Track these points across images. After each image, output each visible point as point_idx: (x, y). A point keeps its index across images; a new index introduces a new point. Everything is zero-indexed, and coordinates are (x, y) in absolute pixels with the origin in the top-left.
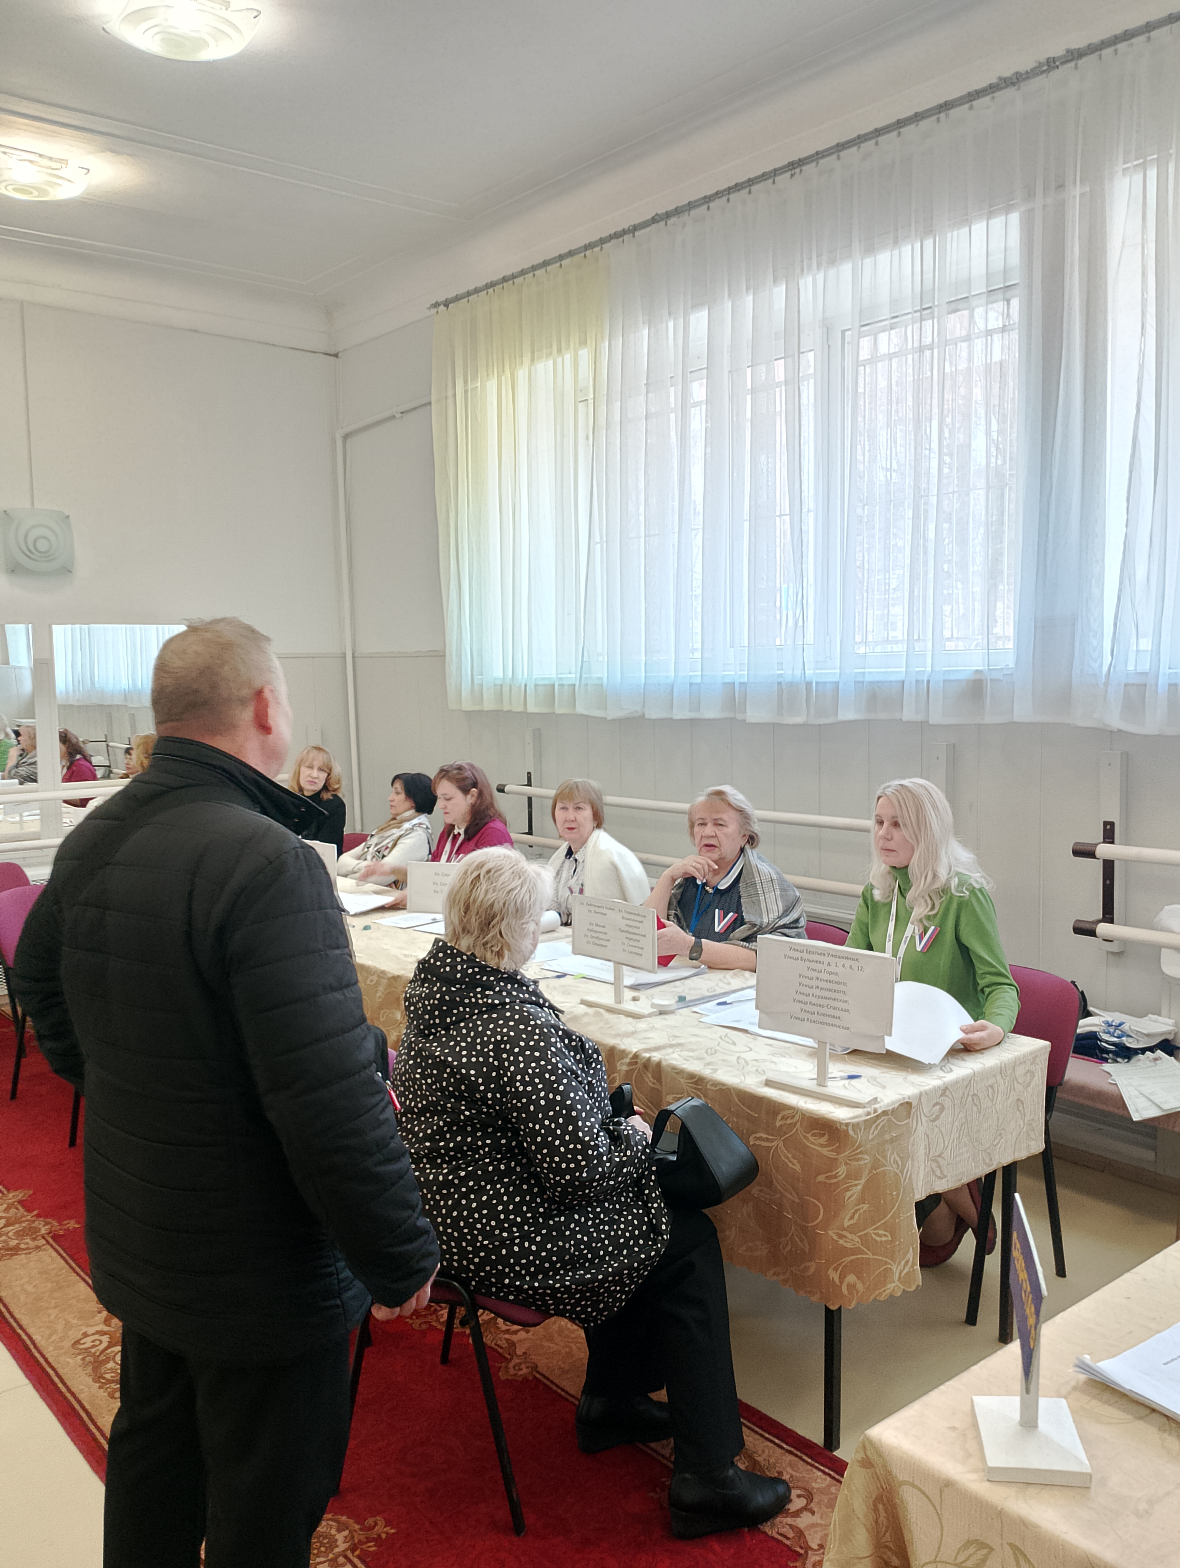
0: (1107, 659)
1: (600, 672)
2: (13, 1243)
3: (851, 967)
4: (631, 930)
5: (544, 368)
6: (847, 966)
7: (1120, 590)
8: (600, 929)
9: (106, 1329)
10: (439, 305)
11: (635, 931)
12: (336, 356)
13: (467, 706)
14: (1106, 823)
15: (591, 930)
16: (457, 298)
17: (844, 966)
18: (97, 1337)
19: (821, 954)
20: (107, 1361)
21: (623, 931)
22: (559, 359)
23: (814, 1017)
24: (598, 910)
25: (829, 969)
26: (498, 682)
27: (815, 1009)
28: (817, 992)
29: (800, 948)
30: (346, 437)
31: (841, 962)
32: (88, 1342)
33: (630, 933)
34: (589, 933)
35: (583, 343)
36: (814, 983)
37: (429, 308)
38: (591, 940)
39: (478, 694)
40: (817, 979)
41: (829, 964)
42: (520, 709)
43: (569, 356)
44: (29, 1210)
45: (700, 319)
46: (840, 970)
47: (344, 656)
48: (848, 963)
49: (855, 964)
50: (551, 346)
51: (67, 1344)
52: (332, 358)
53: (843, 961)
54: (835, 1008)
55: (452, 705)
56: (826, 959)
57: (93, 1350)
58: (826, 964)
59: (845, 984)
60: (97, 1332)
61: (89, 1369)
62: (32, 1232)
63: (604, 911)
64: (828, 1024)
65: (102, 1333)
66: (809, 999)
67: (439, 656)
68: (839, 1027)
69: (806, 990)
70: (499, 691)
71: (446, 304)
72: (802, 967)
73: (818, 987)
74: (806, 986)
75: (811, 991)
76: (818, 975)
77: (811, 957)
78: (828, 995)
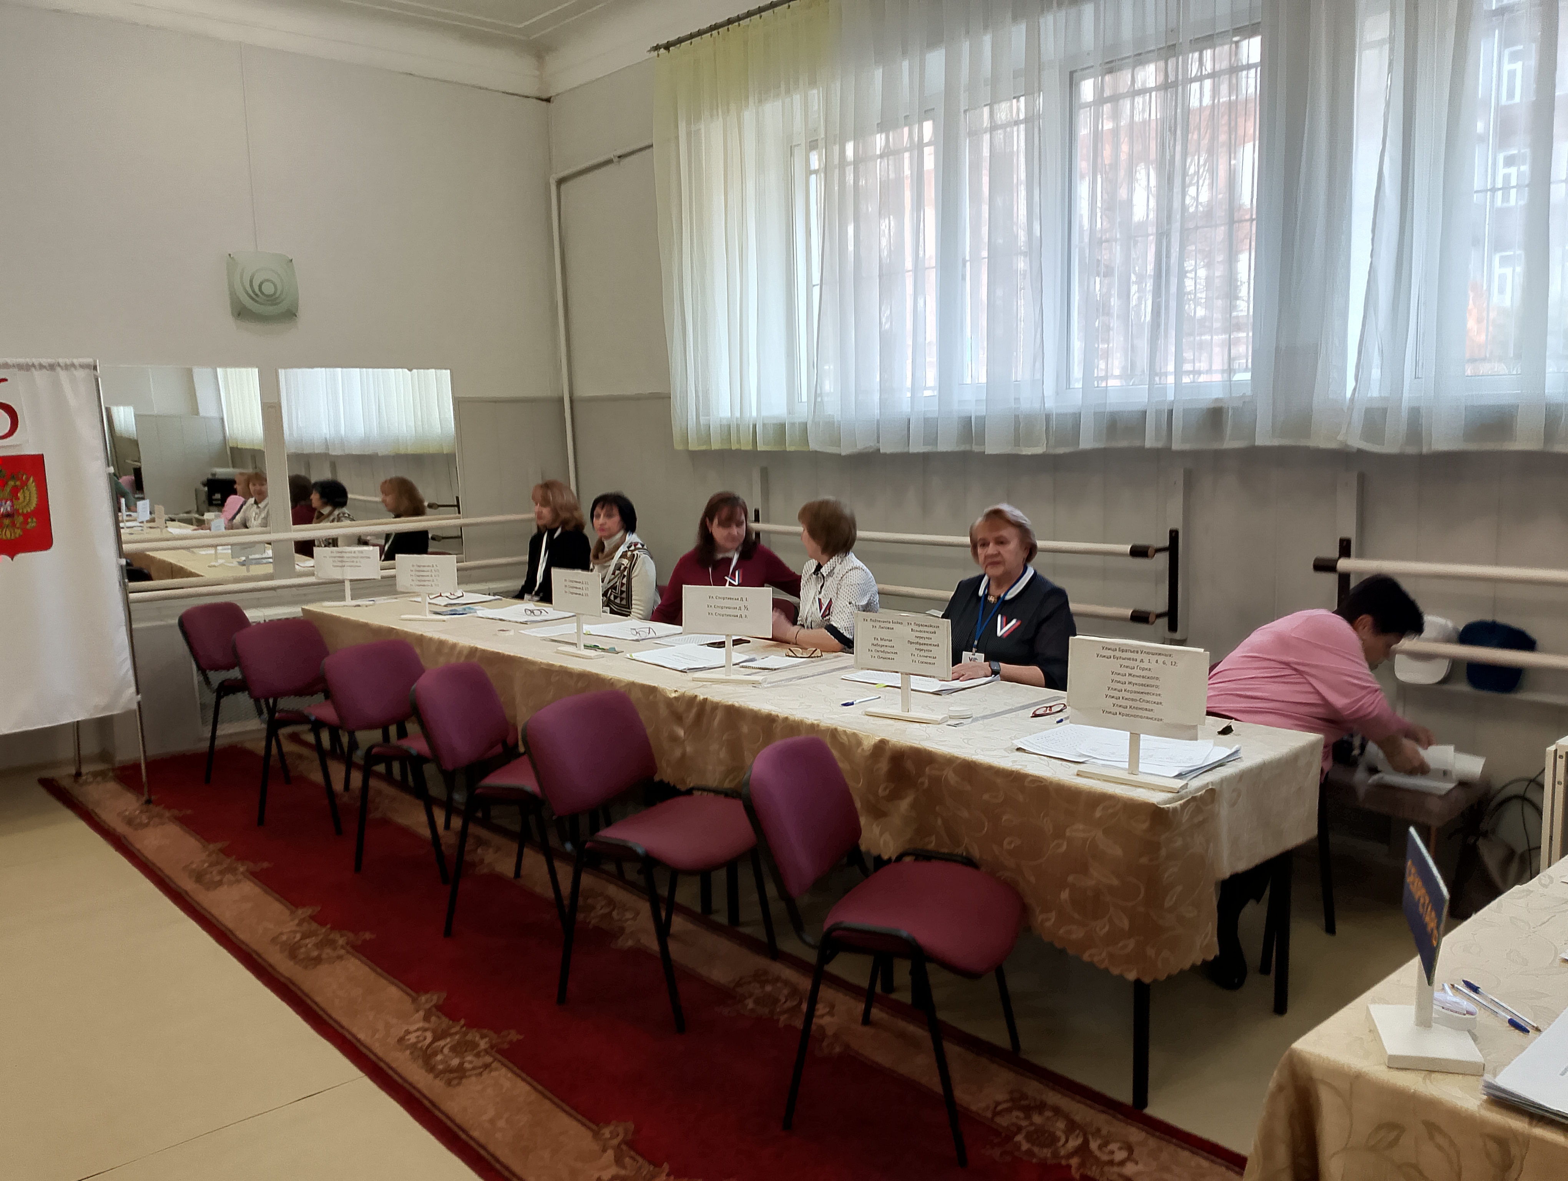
0: (1350, 384)
1: (832, 408)
2: (315, 953)
3: (1164, 663)
4: (922, 641)
5: (772, 110)
6: (1161, 661)
7: (1365, 317)
8: (887, 643)
9: (427, 1025)
10: (660, 48)
11: (927, 641)
12: (548, 100)
13: (693, 446)
14: (1342, 541)
15: (877, 645)
16: (680, 41)
17: (1157, 661)
18: (419, 1033)
19: (1134, 652)
20: (435, 1054)
21: (911, 643)
22: (788, 100)
23: (1128, 711)
24: (882, 625)
25: (1142, 665)
26: (725, 422)
27: (1129, 703)
28: (1129, 687)
29: (1113, 647)
30: (561, 182)
31: (1154, 658)
32: (412, 1038)
33: (920, 644)
34: (873, 648)
35: (813, 83)
36: (1128, 679)
37: (650, 51)
38: (876, 654)
39: (706, 435)
40: (1130, 675)
41: (1142, 661)
42: (750, 447)
43: (798, 96)
44: (322, 924)
45: (936, 60)
46: (1153, 665)
47: (561, 400)
48: (1161, 659)
49: (1168, 660)
50: (780, 87)
51: (392, 1041)
52: (544, 103)
53: (1156, 657)
54: (1148, 702)
55: (678, 446)
56: (1139, 657)
57: (420, 1045)
58: (1139, 660)
59: (1158, 679)
60: (418, 1030)
61: (420, 1062)
62: (332, 943)
63: (890, 626)
64: (1141, 717)
65: (425, 1030)
66: (1120, 694)
67: (664, 399)
68: (1152, 718)
69: (1119, 686)
70: (727, 430)
71: (667, 47)
72: (1114, 665)
73: (1130, 683)
74: (1119, 682)
75: (1123, 687)
76: (1131, 671)
77: (1124, 655)
78: (1142, 689)
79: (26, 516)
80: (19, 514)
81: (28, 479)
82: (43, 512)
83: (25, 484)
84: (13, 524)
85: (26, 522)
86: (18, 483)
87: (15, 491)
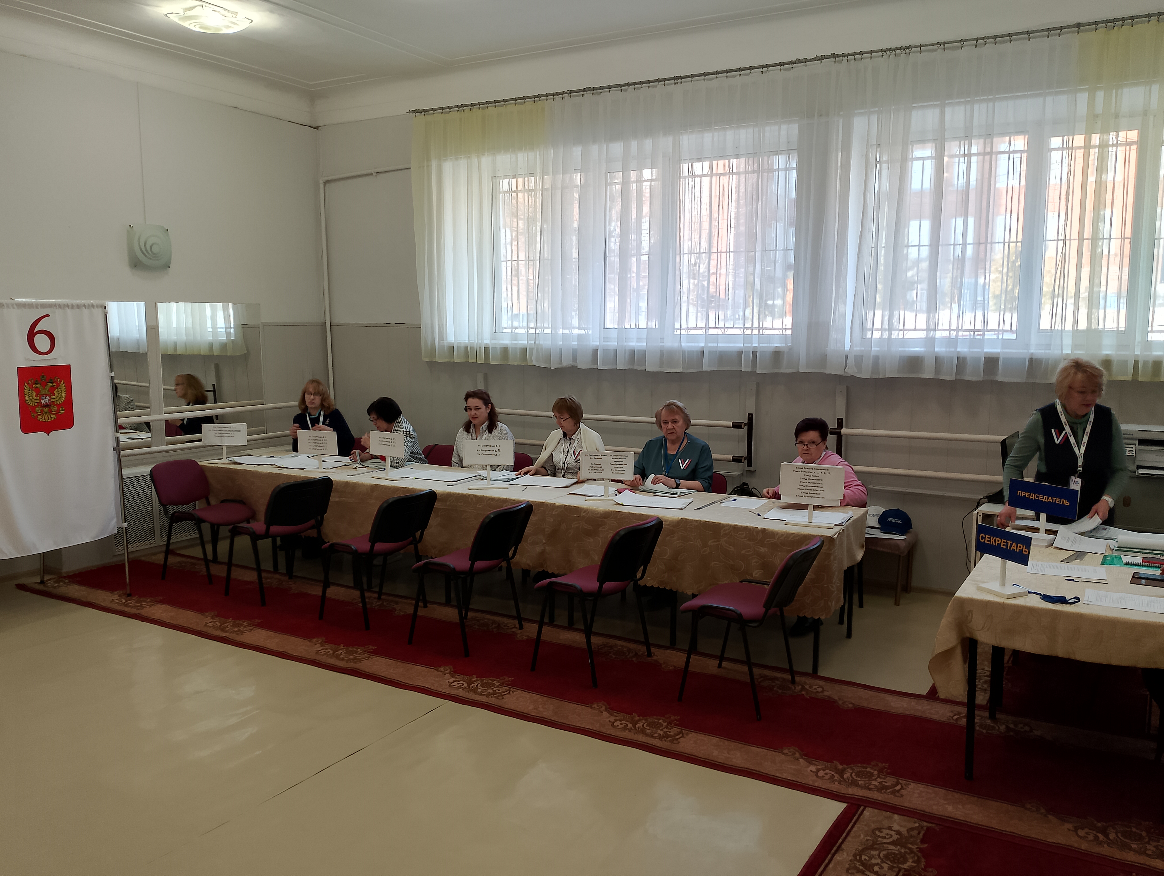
3: (825, 473)
4: (618, 463)
6: (823, 473)
10: (417, 112)
11: (620, 463)
12: (317, 128)
13: (439, 359)
17: (821, 473)
21: (612, 465)
23: (808, 495)
25: (815, 475)
27: (808, 491)
28: (809, 484)
29: (801, 467)
30: (326, 182)
36: (808, 481)
37: (408, 112)
40: (809, 479)
41: (814, 473)
46: (820, 475)
47: (325, 325)
52: (315, 130)
54: (817, 490)
56: (813, 471)
59: (822, 480)
64: (814, 497)
66: (805, 488)
67: (416, 327)
68: (819, 498)
69: (804, 484)
70: (465, 350)
71: (422, 112)
72: (802, 475)
73: (809, 482)
74: (804, 482)
75: (806, 484)
76: (810, 477)
77: (806, 470)
78: (814, 485)
79: (59, 406)
80: (54, 405)
81: (60, 381)
82: (68, 403)
83: (58, 385)
84: (50, 412)
85: (58, 411)
86: (55, 384)
87: (52, 389)
